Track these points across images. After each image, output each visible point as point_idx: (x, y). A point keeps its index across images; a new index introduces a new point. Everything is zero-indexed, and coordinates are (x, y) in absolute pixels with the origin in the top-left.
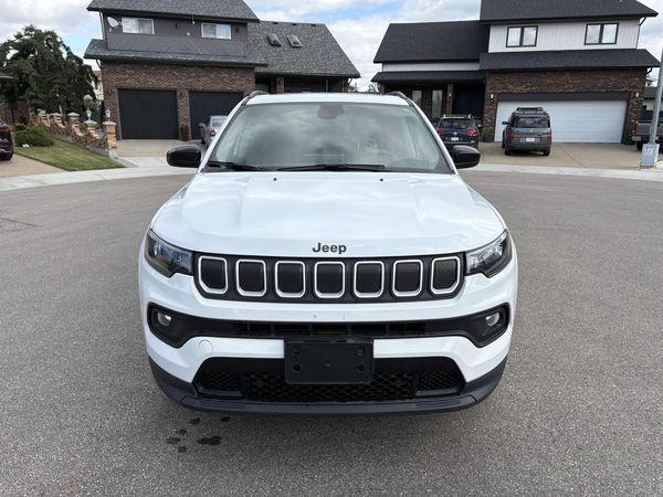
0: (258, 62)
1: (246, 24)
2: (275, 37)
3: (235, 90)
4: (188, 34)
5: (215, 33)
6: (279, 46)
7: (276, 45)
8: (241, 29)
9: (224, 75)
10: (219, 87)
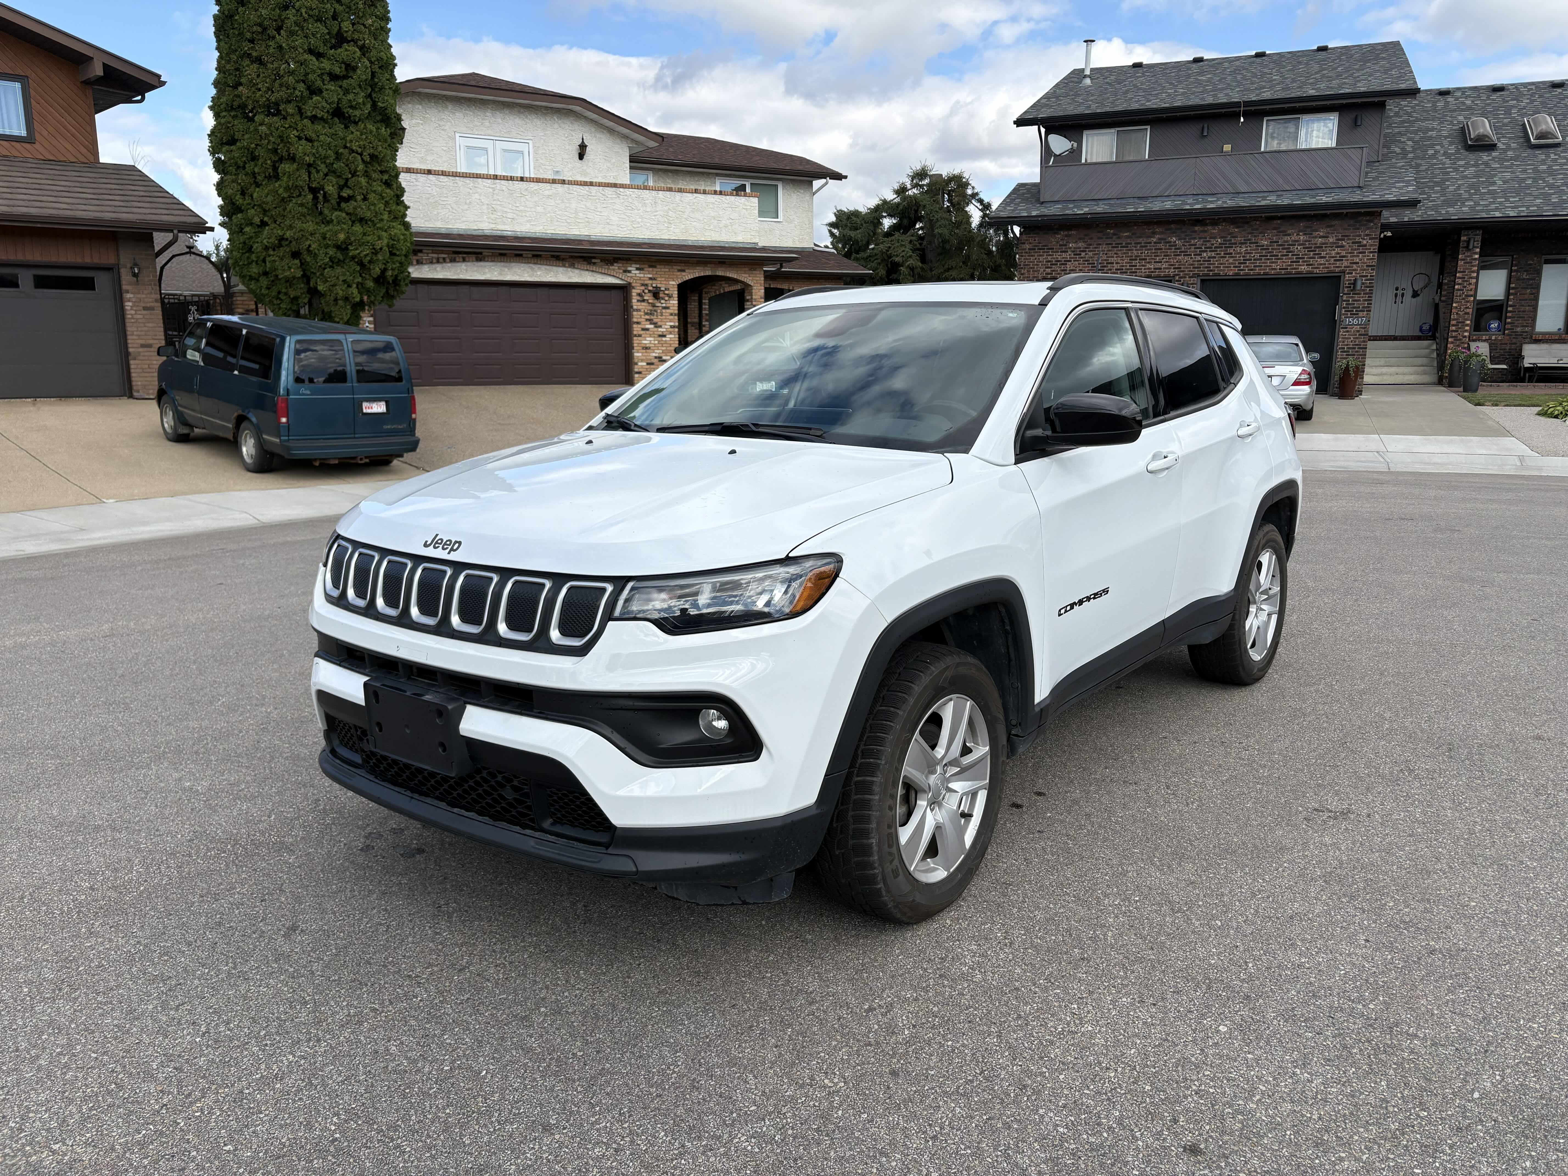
0: (1391, 198)
1: (1382, 105)
2: (1483, 127)
3: (1320, 271)
4: (1227, 148)
5: (1296, 138)
6: (1492, 147)
7: (1483, 145)
8: (1369, 119)
9: (1296, 236)
10: (1277, 266)
